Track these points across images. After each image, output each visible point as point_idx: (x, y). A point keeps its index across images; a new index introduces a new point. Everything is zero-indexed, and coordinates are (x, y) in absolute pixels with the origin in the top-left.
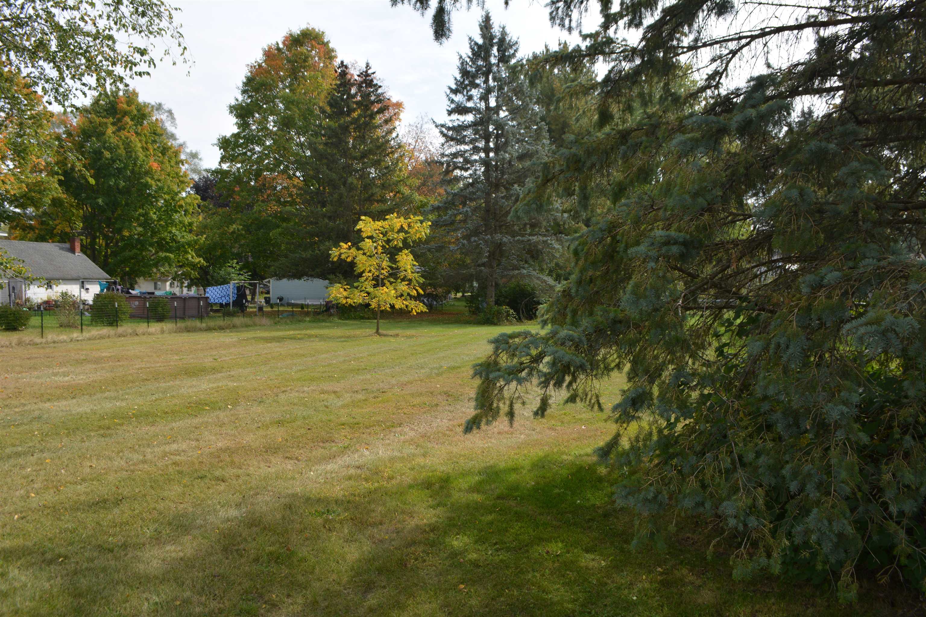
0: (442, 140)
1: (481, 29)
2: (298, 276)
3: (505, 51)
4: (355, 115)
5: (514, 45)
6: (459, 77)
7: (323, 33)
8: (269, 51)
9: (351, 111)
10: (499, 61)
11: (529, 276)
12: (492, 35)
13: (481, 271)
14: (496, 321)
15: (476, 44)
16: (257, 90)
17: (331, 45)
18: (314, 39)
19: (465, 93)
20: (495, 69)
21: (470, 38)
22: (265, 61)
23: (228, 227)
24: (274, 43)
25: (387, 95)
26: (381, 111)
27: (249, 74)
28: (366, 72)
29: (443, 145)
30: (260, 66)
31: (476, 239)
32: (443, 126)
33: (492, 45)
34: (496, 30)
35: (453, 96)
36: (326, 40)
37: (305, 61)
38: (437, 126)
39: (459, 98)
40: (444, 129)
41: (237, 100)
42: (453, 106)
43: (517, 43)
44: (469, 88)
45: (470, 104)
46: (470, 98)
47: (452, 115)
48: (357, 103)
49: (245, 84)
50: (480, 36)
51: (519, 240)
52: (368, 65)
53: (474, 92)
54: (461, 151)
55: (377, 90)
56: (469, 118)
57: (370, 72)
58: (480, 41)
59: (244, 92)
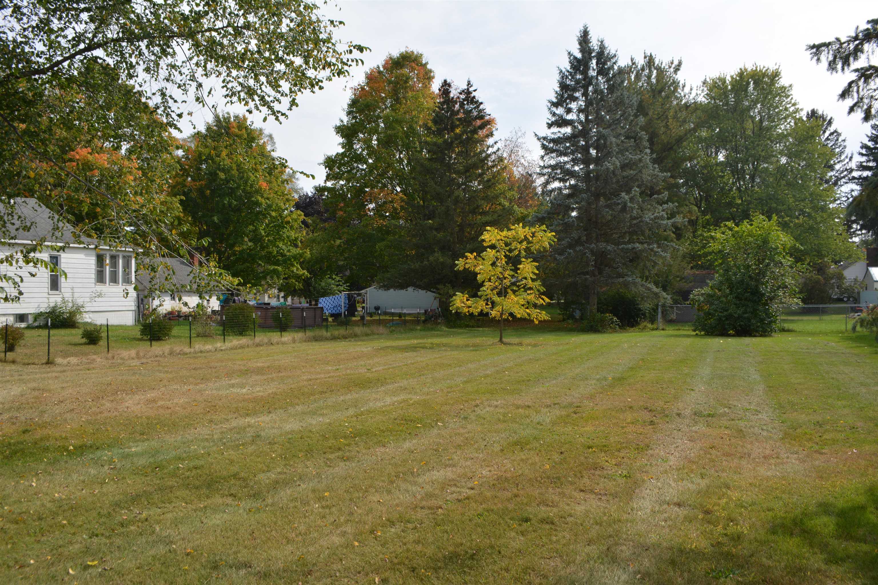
0: (542, 152)
1: (580, 44)
2: (403, 286)
3: (605, 63)
4: (458, 131)
5: (612, 58)
6: (558, 89)
7: (421, 55)
8: (371, 74)
9: (453, 128)
10: (599, 73)
11: (635, 284)
12: (590, 49)
13: (586, 279)
14: (600, 329)
15: (575, 58)
16: (360, 111)
17: (429, 67)
18: (413, 61)
19: (565, 106)
20: (594, 82)
21: (569, 53)
22: (368, 84)
23: (335, 241)
24: (376, 66)
25: (488, 111)
26: (482, 127)
27: (353, 96)
28: (468, 89)
29: (542, 157)
30: (363, 88)
31: (581, 248)
32: (545, 138)
33: (591, 59)
34: (594, 44)
35: (554, 109)
36: (424, 62)
37: (406, 82)
38: (539, 139)
39: (560, 111)
40: (545, 142)
41: (342, 121)
42: (554, 119)
43: (615, 56)
44: (568, 101)
45: (569, 117)
46: (569, 111)
47: (552, 128)
48: (460, 120)
49: (351, 106)
50: (578, 51)
51: (623, 248)
52: (469, 83)
53: (573, 106)
54: (560, 163)
55: (478, 107)
56: (568, 130)
57: (471, 89)
58: (579, 56)
59: (349, 113)
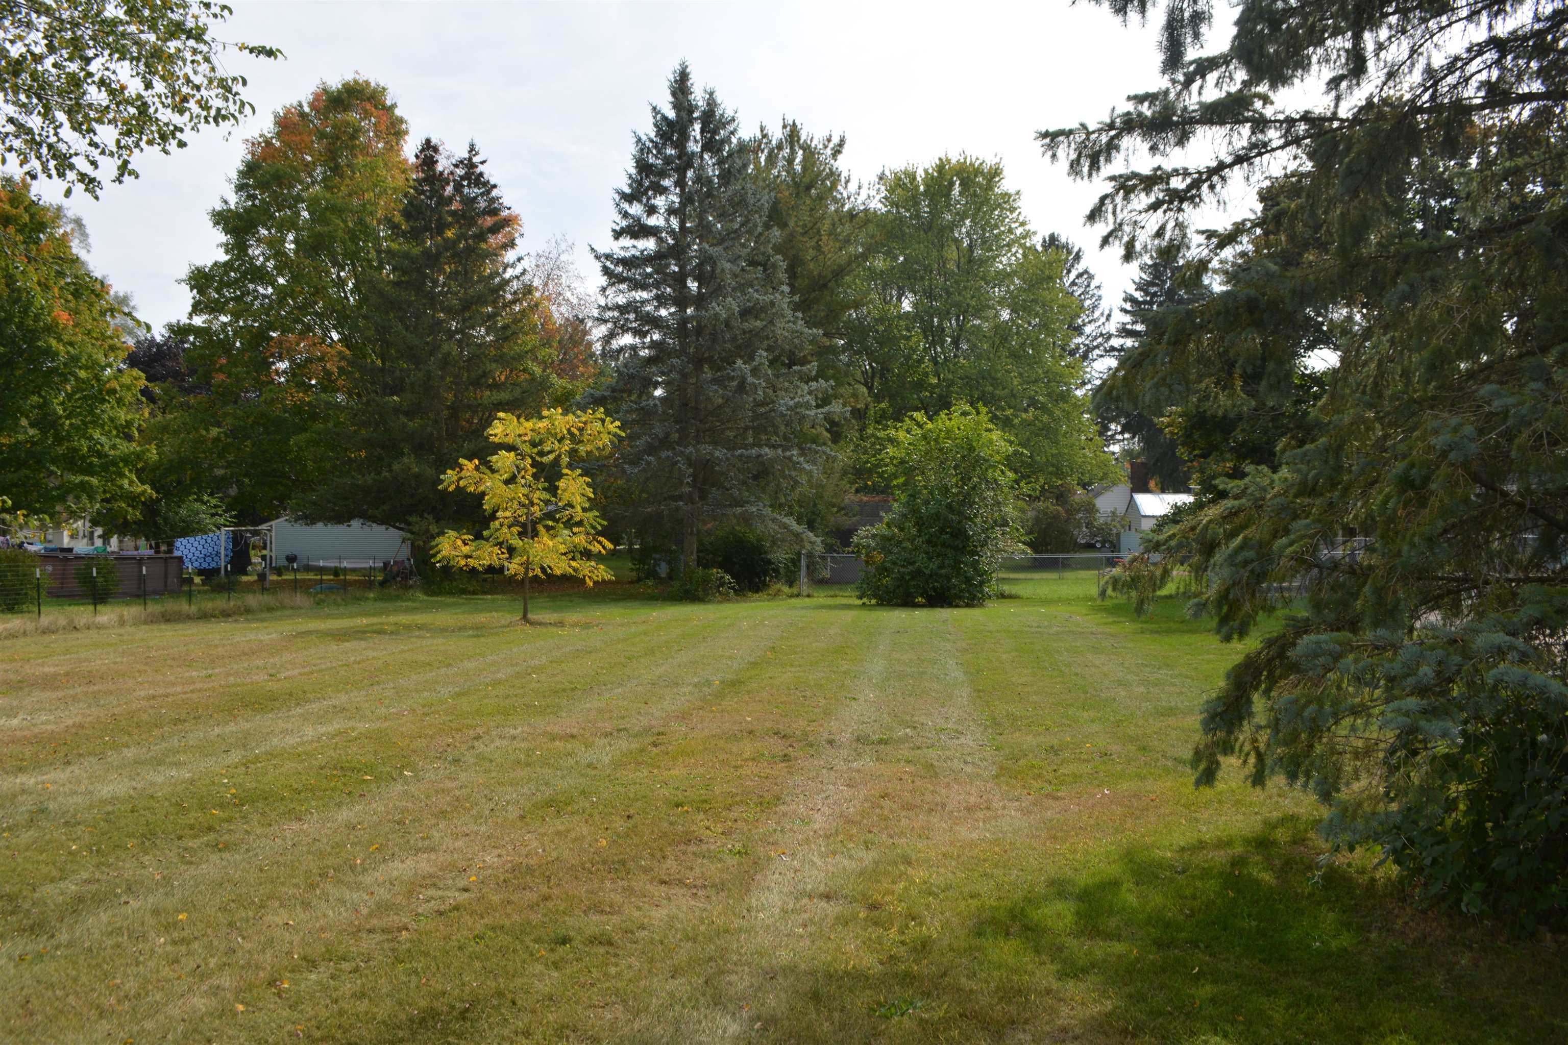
0: (603, 281)
1: (674, 94)
2: (340, 518)
3: (715, 132)
4: (449, 234)
5: (728, 123)
6: (633, 171)
7: (384, 89)
8: (285, 117)
9: (441, 227)
10: (705, 148)
11: (761, 516)
12: (690, 105)
13: (678, 509)
14: (701, 594)
15: (665, 118)
16: (263, 186)
17: (398, 112)
18: (369, 99)
19: (644, 200)
20: (696, 162)
21: (654, 109)
22: (279, 135)
23: (207, 430)
24: (295, 104)
25: (506, 201)
26: (495, 229)
27: (249, 157)
28: (470, 159)
29: (604, 290)
30: (268, 143)
31: (670, 453)
32: (608, 257)
33: (691, 121)
34: (698, 97)
35: (625, 206)
36: (388, 103)
37: (354, 137)
38: (597, 257)
39: (636, 209)
40: (608, 264)
41: (226, 202)
42: (624, 223)
43: (733, 120)
44: (650, 193)
45: (654, 221)
46: (652, 210)
47: (621, 239)
48: (453, 214)
49: (242, 174)
50: (670, 106)
51: (741, 455)
52: (472, 148)
53: (660, 202)
54: (635, 301)
55: (488, 192)
56: (649, 245)
57: (476, 160)
58: (671, 114)
59: (240, 188)
